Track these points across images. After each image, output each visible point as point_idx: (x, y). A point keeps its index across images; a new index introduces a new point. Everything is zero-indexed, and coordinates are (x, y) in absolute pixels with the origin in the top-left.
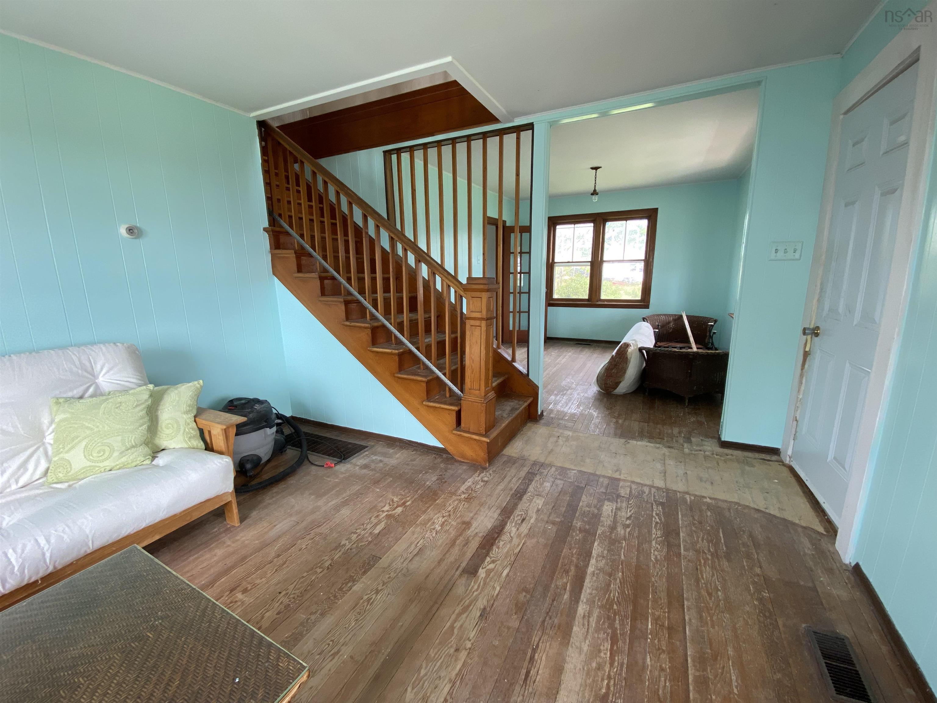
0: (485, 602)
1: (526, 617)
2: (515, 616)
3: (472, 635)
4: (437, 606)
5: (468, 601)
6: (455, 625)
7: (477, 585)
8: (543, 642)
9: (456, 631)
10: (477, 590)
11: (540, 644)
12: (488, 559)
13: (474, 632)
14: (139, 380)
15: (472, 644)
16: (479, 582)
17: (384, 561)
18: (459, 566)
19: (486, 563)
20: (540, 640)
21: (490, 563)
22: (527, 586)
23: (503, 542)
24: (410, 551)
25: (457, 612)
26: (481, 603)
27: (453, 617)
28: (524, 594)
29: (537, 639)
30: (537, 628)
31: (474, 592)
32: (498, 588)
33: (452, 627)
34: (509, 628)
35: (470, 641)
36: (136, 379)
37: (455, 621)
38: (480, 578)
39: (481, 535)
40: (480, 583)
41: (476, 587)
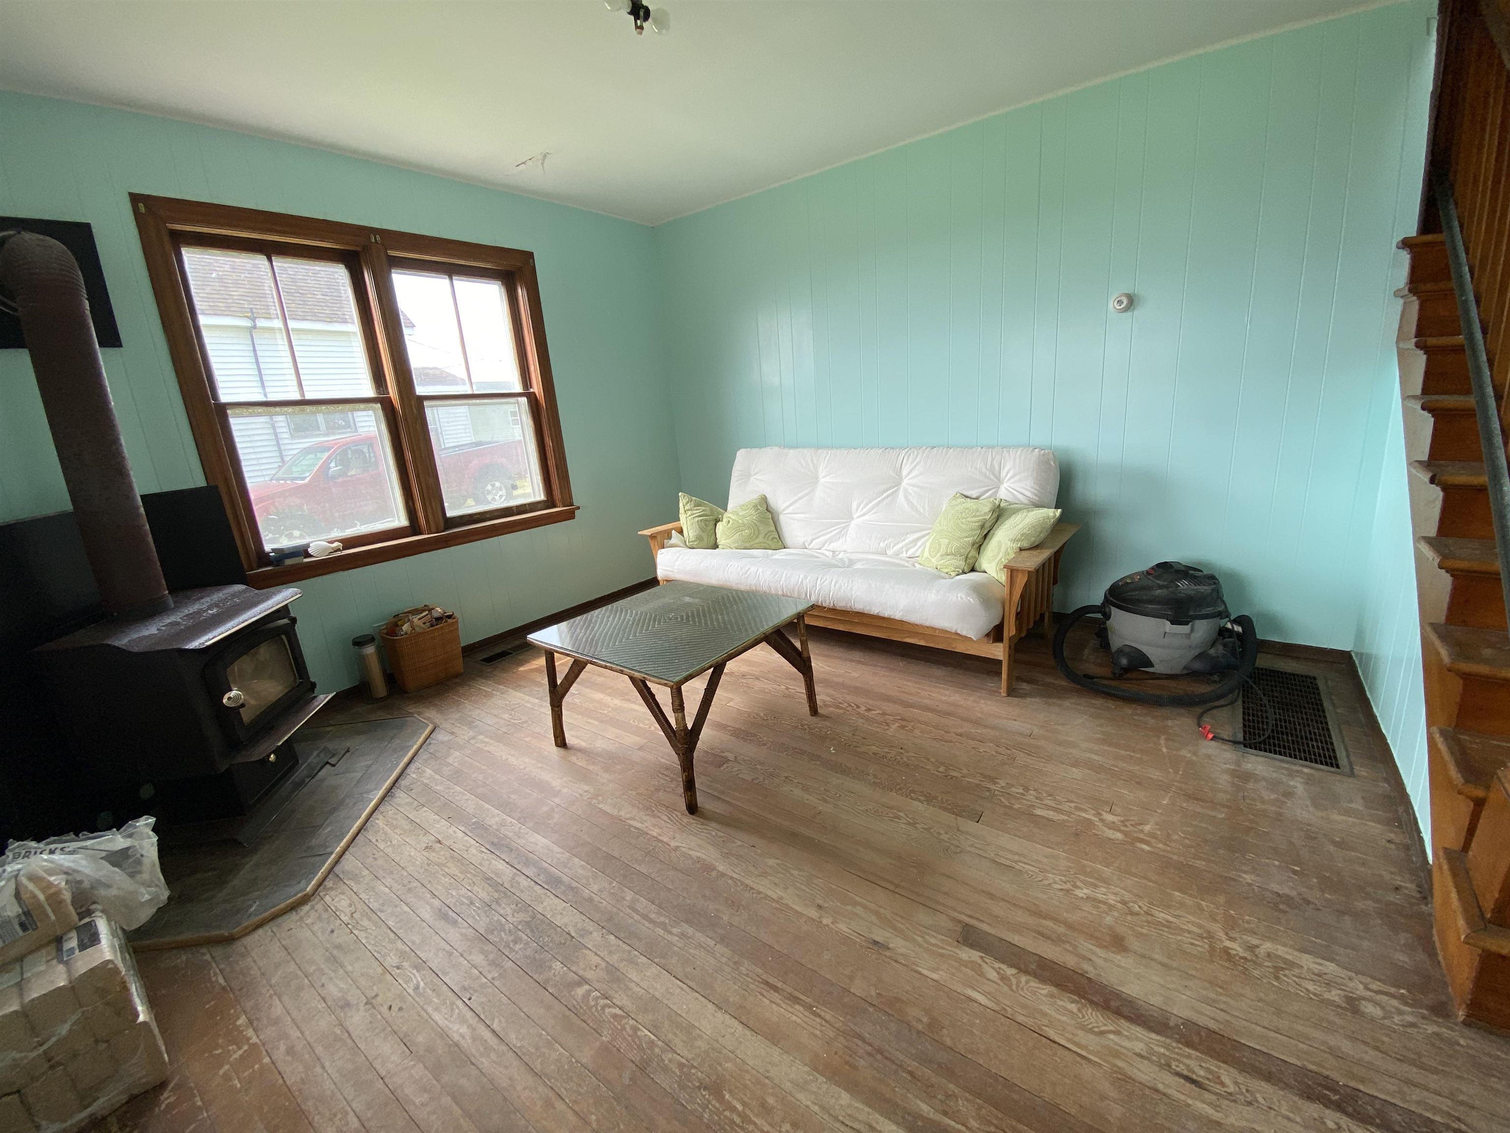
0: (903, 950)
1: (871, 1009)
2: (873, 993)
3: (842, 927)
4: (891, 887)
5: (902, 926)
6: (859, 908)
7: (941, 945)
8: (822, 1025)
9: (849, 908)
10: (926, 941)
11: (818, 1020)
12: (1010, 972)
13: (845, 929)
14: (1036, 495)
15: (828, 925)
16: (947, 947)
17: (970, 826)
18: (982, 921)
19: (997, 965)
20: (826, 1021)
21: (998, 973)
22: (945, 1031)
23: (1075, 1010)
24: (1001, 853)
25: (882, 911)
26: (898, 944)
27: (872, 906)
28: (925, 1020)
29: (828, 1017)
30: (850, 1024)
31: (922, 937)
32: (935, 976)
33: (855, 904)
34: (851, 978)
35: (832, 923)
36: (1031, 492)
37: (865, 907)
38: (958, 951)
39: (1086, 966)
40: (944, 949)
41: (933, 941)
